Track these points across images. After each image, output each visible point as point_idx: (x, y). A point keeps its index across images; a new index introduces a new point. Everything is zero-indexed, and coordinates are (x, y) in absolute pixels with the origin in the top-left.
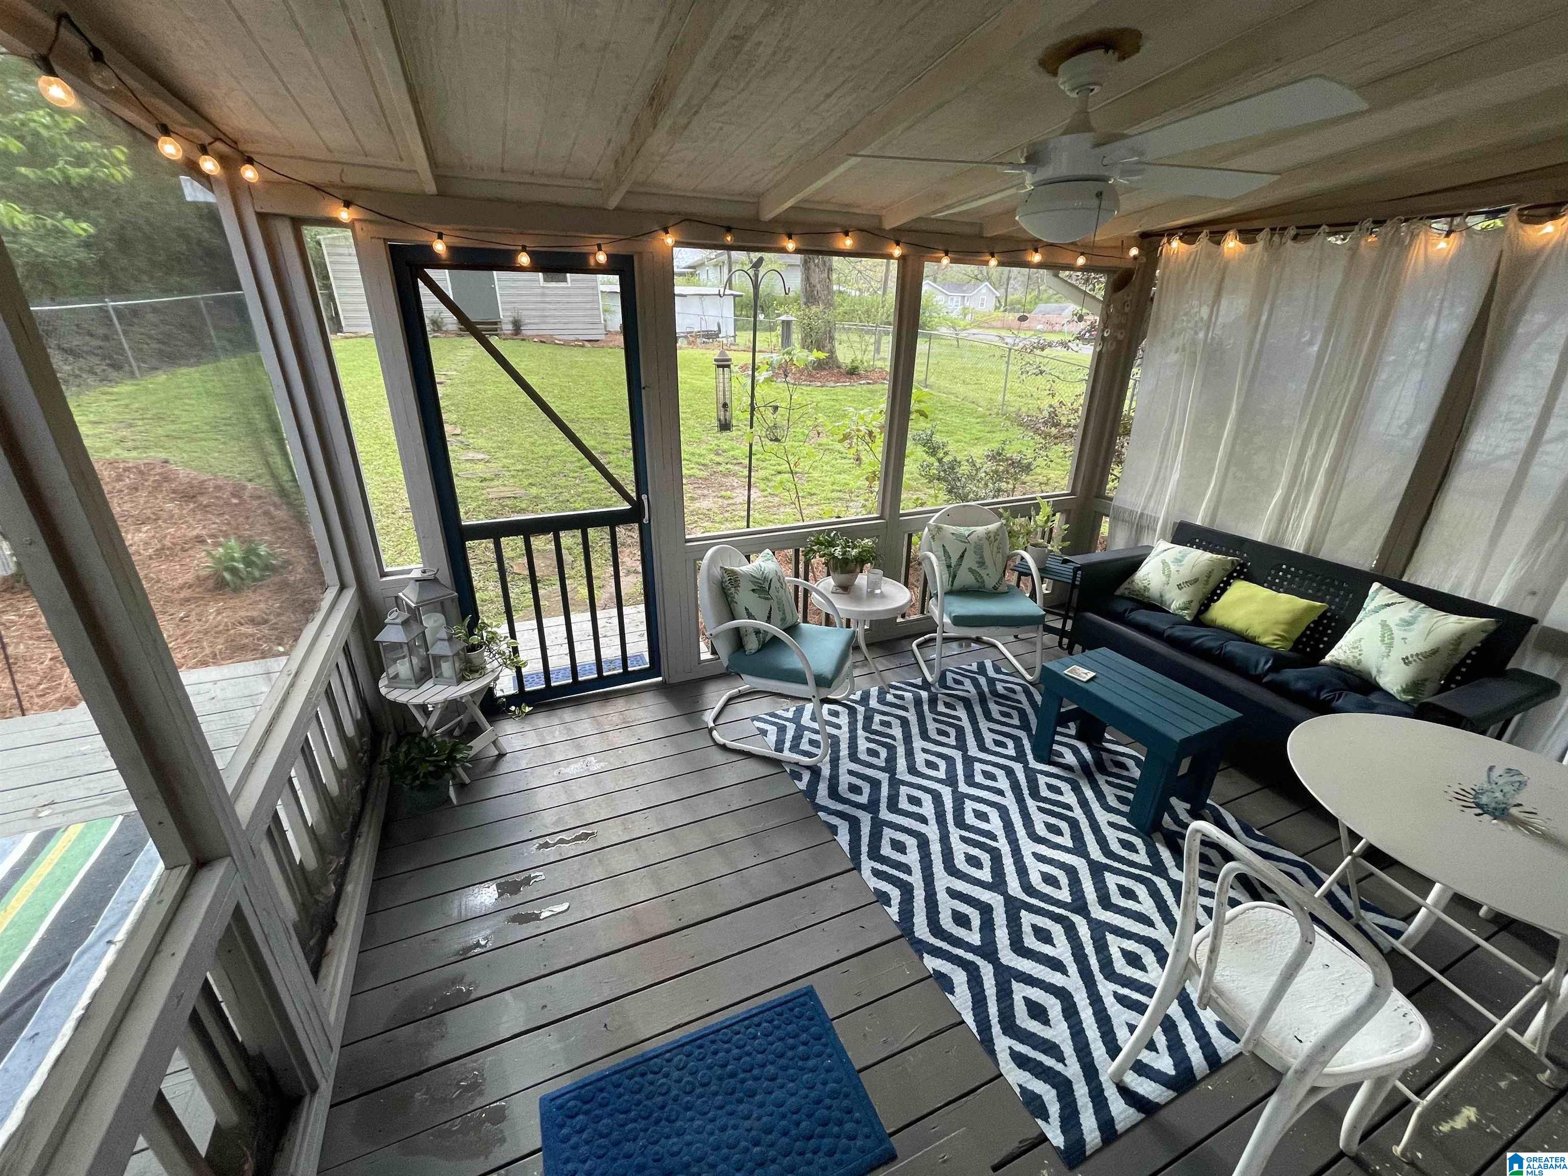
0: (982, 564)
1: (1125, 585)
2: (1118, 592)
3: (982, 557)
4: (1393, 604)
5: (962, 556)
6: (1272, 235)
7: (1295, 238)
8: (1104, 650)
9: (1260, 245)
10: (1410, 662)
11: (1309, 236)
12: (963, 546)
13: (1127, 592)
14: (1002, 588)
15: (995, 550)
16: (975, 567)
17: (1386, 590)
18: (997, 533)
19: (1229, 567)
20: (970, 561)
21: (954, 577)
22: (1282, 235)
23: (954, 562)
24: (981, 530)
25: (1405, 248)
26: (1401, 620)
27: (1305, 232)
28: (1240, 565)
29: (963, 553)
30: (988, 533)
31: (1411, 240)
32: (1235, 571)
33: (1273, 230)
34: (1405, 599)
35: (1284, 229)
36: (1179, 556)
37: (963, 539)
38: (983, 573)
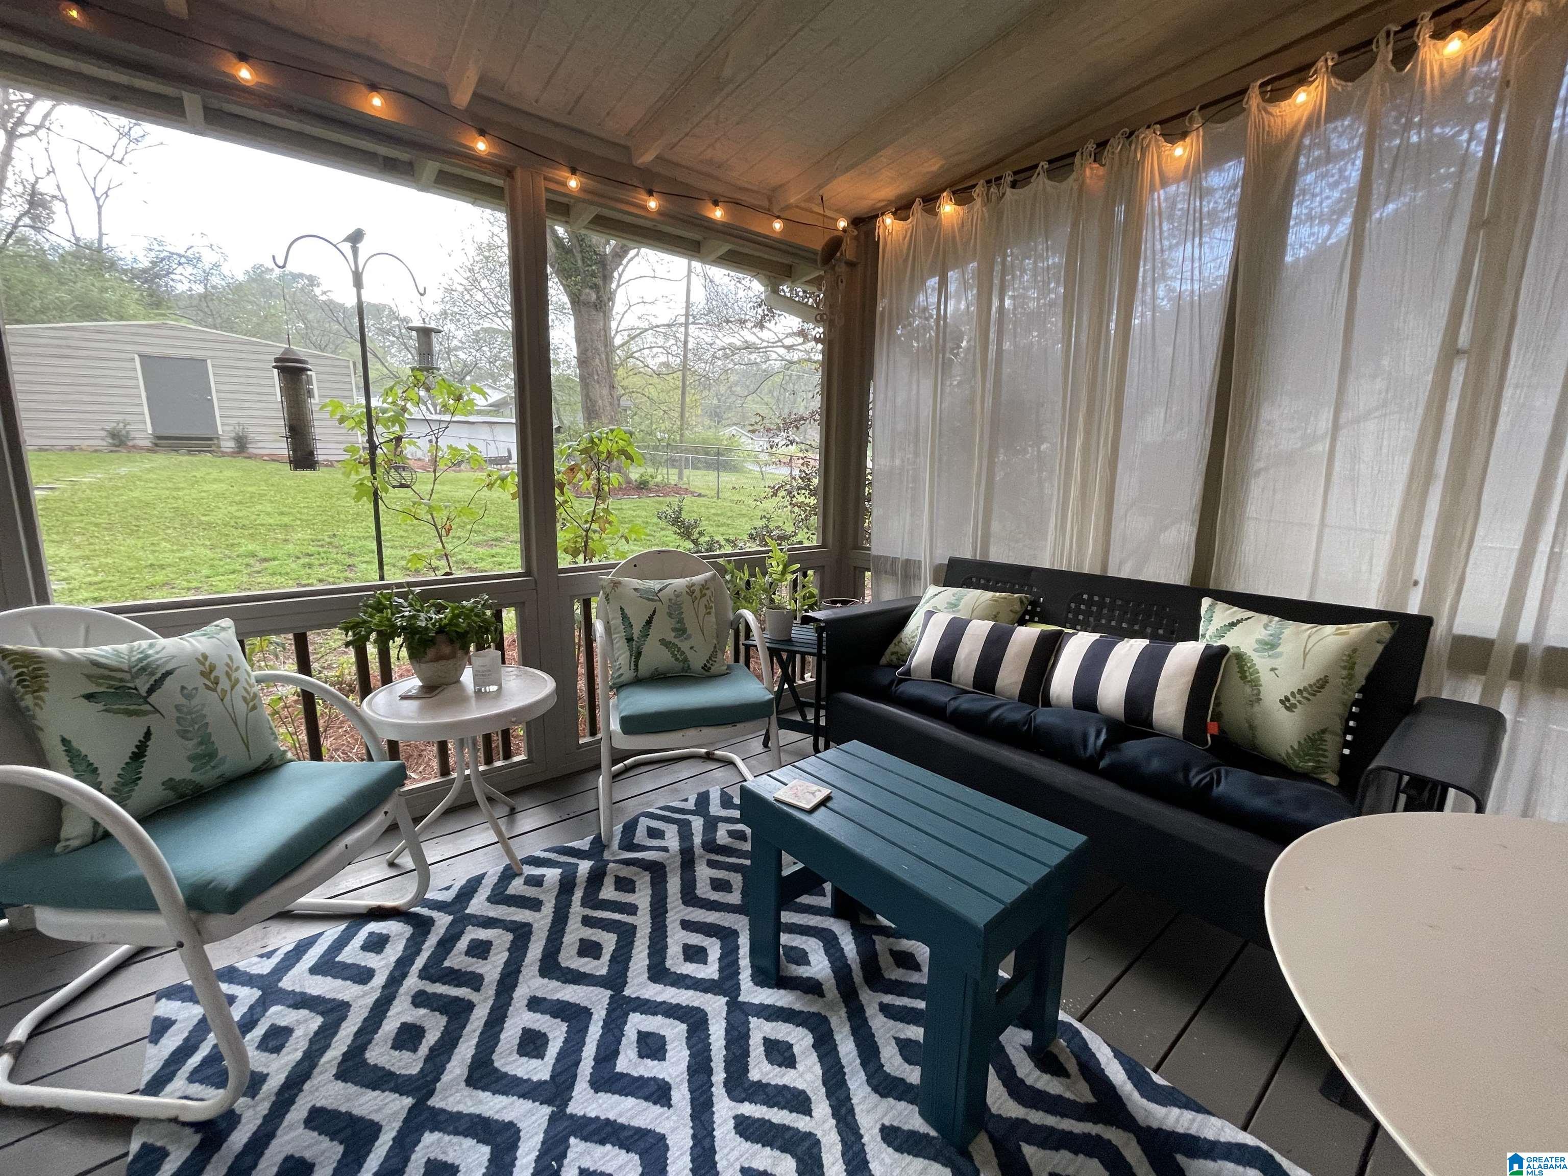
0: (681, 631)
1: (892, 648)
2: (884, 661)
3: (681, 621)
4: (1239, 622)
5: (649, 622)
6: (989, 188)
7: (1014, 185)
8: (855, 745)
9: (978, 202)
10: (1295, 706)
11: (1026, 181)
12: (652, 605)
13: (894, 658)
14: (715, 669)
15: (702, 611)
16: (670, 636)
17: (1221, 606)
18: (704, 586)
19: (1017, 607)
20: (662, 628)
21: (639, 654)
22: (998, 186)
23: (636, 632)
24: (680, 583)
25: (1137, 166)
26: (1259, 641)
27: (1022, 177)
28: (1031, 603)
29: (651, 618)
30: (691, 586)
31: (1143, 155)
32: (1026, 612)
33: (989, 182)
34: (1251, 614)
35: (1000, 178)
36: (953, 600)
37: (651, 596)
38: (684, 646)
